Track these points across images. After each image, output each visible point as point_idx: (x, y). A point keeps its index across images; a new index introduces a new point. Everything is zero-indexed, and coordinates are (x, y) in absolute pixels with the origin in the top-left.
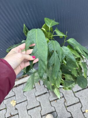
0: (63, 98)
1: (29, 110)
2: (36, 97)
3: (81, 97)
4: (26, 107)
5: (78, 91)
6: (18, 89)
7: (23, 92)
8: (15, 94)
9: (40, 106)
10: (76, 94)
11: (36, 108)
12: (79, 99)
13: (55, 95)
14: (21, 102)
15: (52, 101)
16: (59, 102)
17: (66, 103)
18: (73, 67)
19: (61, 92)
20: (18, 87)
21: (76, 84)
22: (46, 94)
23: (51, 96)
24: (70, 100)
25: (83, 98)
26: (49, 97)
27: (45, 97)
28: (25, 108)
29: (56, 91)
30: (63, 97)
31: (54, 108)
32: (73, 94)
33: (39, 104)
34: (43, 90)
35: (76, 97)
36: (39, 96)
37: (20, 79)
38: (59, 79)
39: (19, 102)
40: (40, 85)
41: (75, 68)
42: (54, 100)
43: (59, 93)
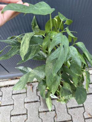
0: (54, 112)
1: (13, 116)
2: (25, 103)
3: (74, 115)
4: (11, 112)
5: (72, 108)
6: (8, 90)
7: (11, 95)
8: (2, 94)
9: (26, 114)
10: (69, 110)
11: (21, 116)
12: (72, 117)
13: (46, 106)
14: (6, 105)
15: (41, 112)
16: (49, 115)
17: (57, 118)
18: (76, 73)
19: (54, 104)
20: (8, 88)
21: (73, 96)
22: (36, 103)
23: (41, 107)
24: (61, 116)
25: (76, 117)
26: (39, 107)
27: (35, 106)
28: (9, 112)
29: (49, 102)
30: (54, 110)
31: (41, 120)
32: (66, 110)
33: (26, 112)
34: (34, 98)
35: (69, 114)
36: (28, 103)
37: (13, 79)
38: (57, 84)
39: (4, 105)
40: (33, 91)
41: (77, 75)
42: (44, 112)
43: (51, 104)
